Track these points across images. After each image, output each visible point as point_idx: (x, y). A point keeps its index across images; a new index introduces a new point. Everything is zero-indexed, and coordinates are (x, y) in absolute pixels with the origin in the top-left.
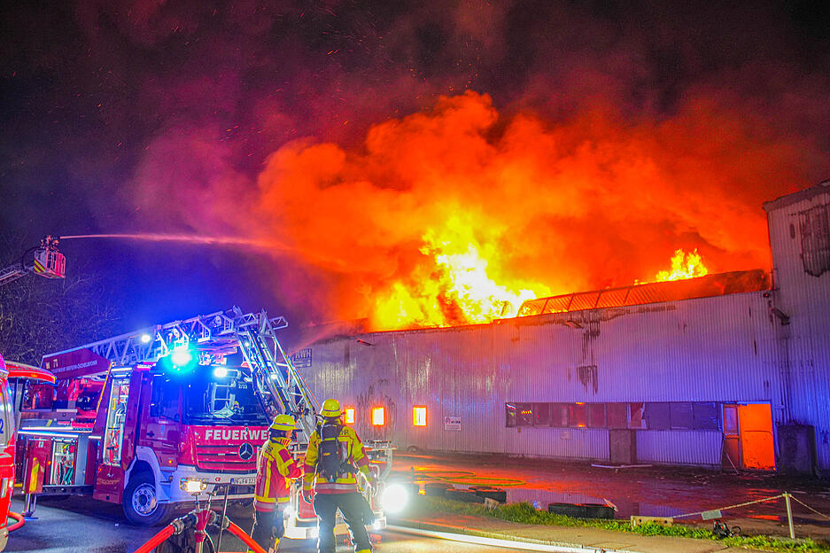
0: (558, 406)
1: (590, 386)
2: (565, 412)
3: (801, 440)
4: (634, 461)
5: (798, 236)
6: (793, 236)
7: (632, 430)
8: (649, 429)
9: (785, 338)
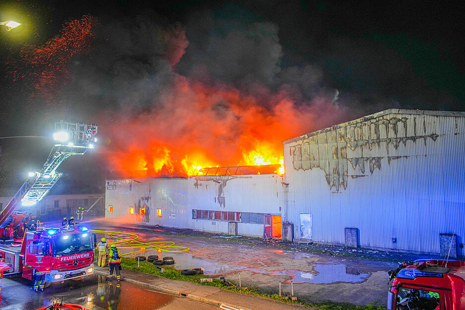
0: (211, 212)
1: (222, 205)
2: (214, 214)
3: (289, 229)
4: (237, 235)
5: (292, 154)
6: (291, 155)
7: (236, 223)
8: (242, 222)
9: (286, 192)
